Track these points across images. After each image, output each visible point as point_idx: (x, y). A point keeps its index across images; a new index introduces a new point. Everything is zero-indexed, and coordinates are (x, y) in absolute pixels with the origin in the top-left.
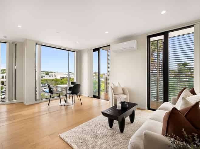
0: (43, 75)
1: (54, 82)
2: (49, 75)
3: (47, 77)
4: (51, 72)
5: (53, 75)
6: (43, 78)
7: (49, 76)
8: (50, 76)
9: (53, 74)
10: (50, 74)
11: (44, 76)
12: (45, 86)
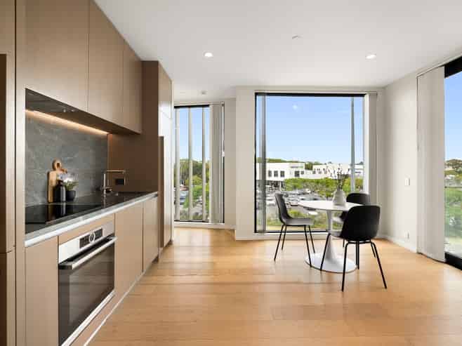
0: (300, 170)
1: (320, 185)
2: (312, 169)
3: (308, 175)
4: (317, 164)
5: (322, 170)
6: (301, 176)
7: (311, 172)
8: (314, 173)
9: (321, 167)
10: (314, 167)
11: (303, 173)
12: (304, 194)
